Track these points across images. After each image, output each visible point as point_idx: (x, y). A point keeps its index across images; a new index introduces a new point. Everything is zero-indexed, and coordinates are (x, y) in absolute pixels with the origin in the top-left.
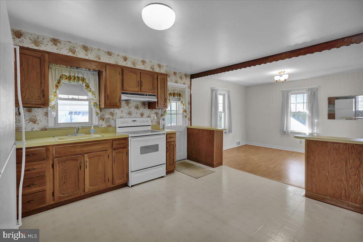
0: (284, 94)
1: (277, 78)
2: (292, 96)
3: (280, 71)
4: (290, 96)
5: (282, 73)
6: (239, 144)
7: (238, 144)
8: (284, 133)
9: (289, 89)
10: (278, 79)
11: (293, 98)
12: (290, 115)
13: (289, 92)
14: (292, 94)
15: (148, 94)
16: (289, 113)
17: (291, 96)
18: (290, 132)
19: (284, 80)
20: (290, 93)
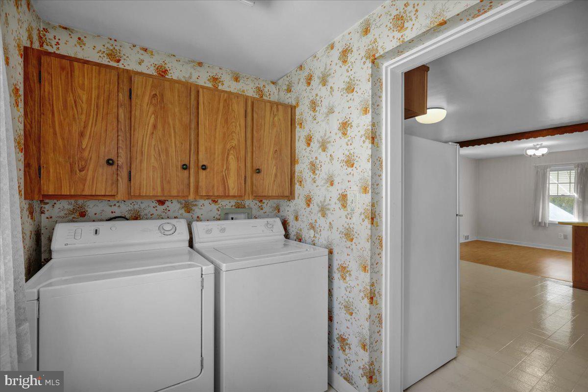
0: (539, 170)
1: (530, 152)
2: (551, 173)
3: (535, 144)
4: (548, 172)
5: (538, 146)
6: (468, 239)
7: (466, 239)
8: (539, 225)
9: (547, 164)
10: (532, 154)
11: (552, 177)
12: (548, 200)
13: (547, 168)
14: (551, 171)
16: (547, 197)
17: (549, 174)
18: (549, 224)
19: (541, 154)
20: (548, 170)
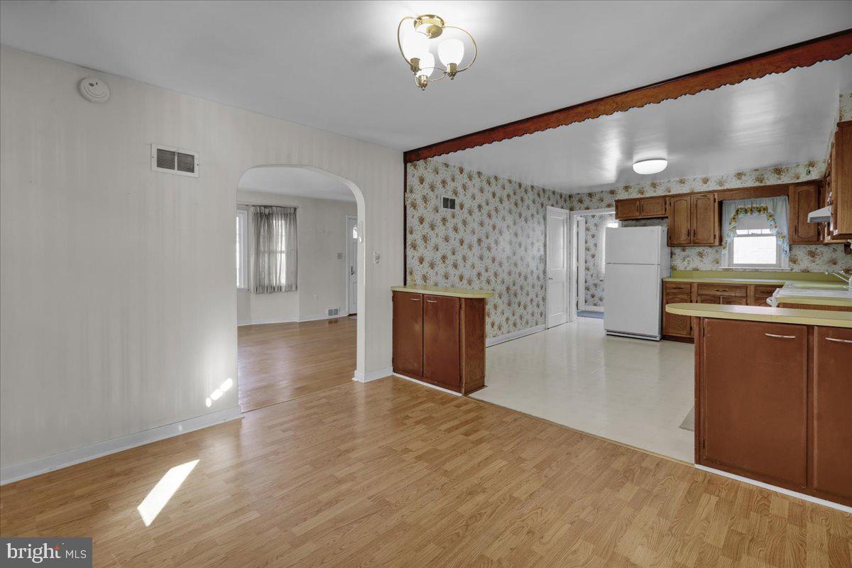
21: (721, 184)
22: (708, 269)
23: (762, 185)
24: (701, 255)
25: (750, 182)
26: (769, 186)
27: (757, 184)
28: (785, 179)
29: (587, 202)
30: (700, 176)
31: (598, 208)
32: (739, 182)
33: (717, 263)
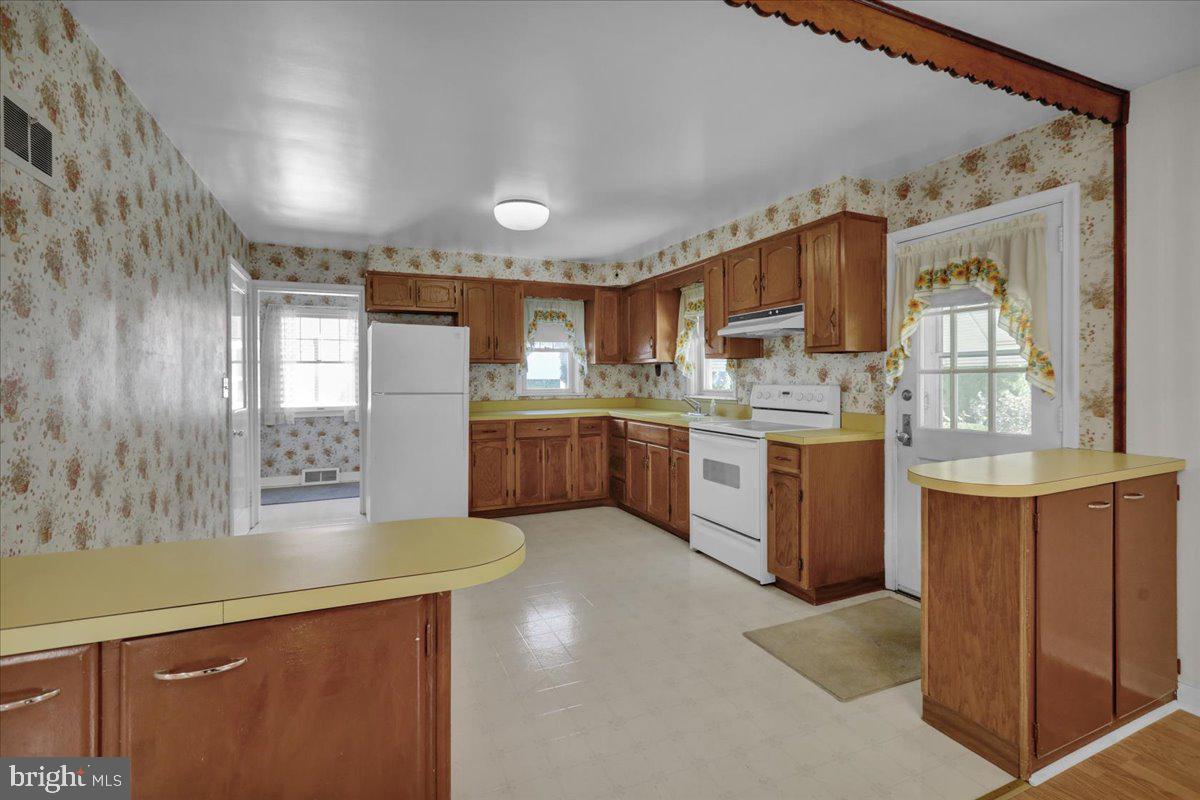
15: (777, 309)
21: (527, 272)
22: (501, 398)
23: (570, 282)
24: (491, 376)
25: (558, 278)
26: (577, 285)
27: (565, 281)
28: (592, 280)
29: (292, 264)
30: (503, 255)
31: (318, 282)
32: (547, 273)
33: (512, 388)
